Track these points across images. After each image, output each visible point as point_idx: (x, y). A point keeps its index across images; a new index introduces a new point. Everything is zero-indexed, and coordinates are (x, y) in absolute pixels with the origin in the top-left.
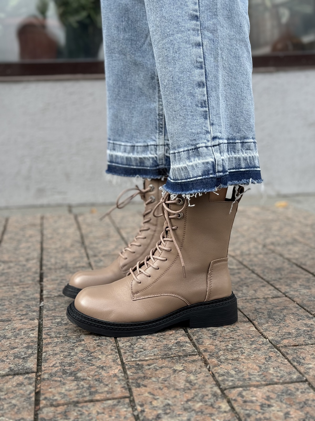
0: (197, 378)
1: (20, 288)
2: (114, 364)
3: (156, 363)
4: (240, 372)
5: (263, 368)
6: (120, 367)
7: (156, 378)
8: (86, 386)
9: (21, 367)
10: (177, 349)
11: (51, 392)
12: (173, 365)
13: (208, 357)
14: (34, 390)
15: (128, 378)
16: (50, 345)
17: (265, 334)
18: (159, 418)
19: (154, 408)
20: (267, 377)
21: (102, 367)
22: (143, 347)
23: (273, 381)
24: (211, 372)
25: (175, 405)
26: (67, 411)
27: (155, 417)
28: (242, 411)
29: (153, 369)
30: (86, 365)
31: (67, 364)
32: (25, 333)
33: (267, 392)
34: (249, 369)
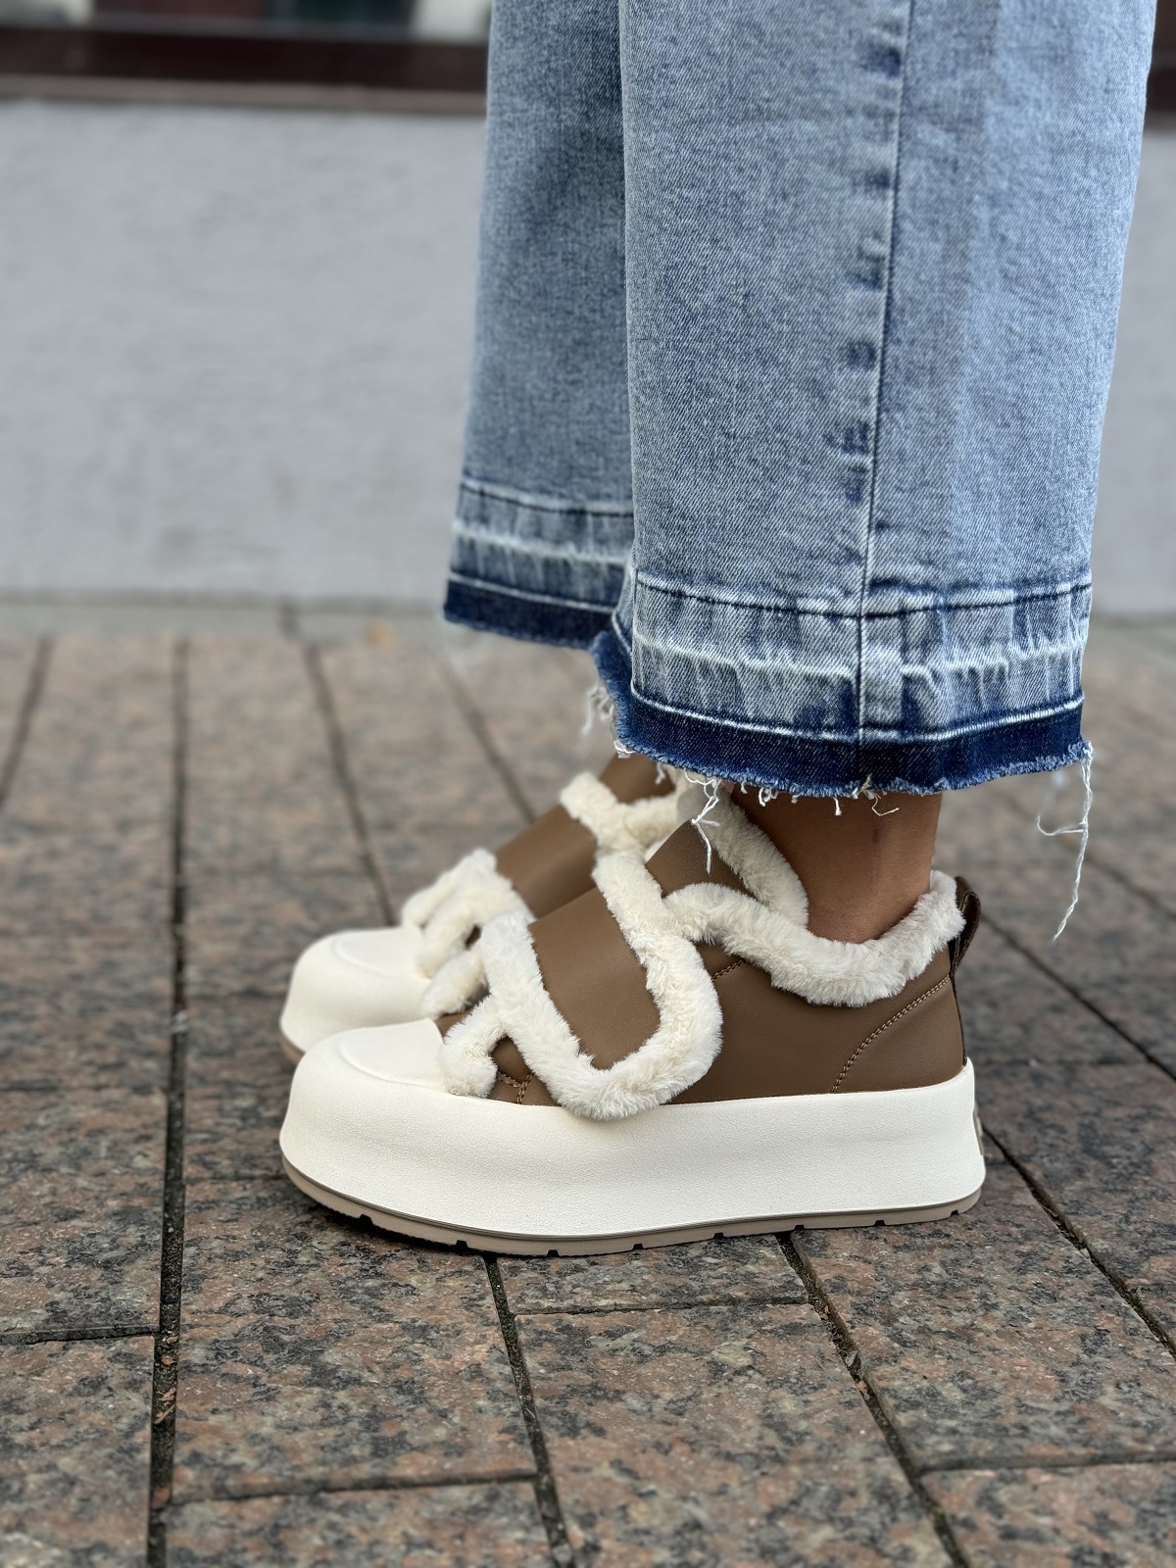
0: (808, 1410)
1: (95, 945)
2: (471, 1320)
3: (639, 1327)
4: (983, 1394)
5: (1072, 1384)
6: (495, 1336)
7: (641, 1395)
8: (360, 1411)
9: (95, 1306)
10: (724, 1270)
11: (216, 1431)
12: (707, 1342)
13: (849, 1316)
14: (147, 1414)
15: (527, 1390)
16: (213, 1214)
17: (1075, 1222)
19: (638, 1536)
20: (1094, 1427)
21: (424, 1329)
23: (1120, 1446)
24: (862, 1385)
25: (723, 1529)
26: (283, 1522)
29: (627, 1356)
30: (358, 1313)
31: (280, 1303)
32: (116, 1151)
33: (1098, 1496)
34: (1019, 1384)
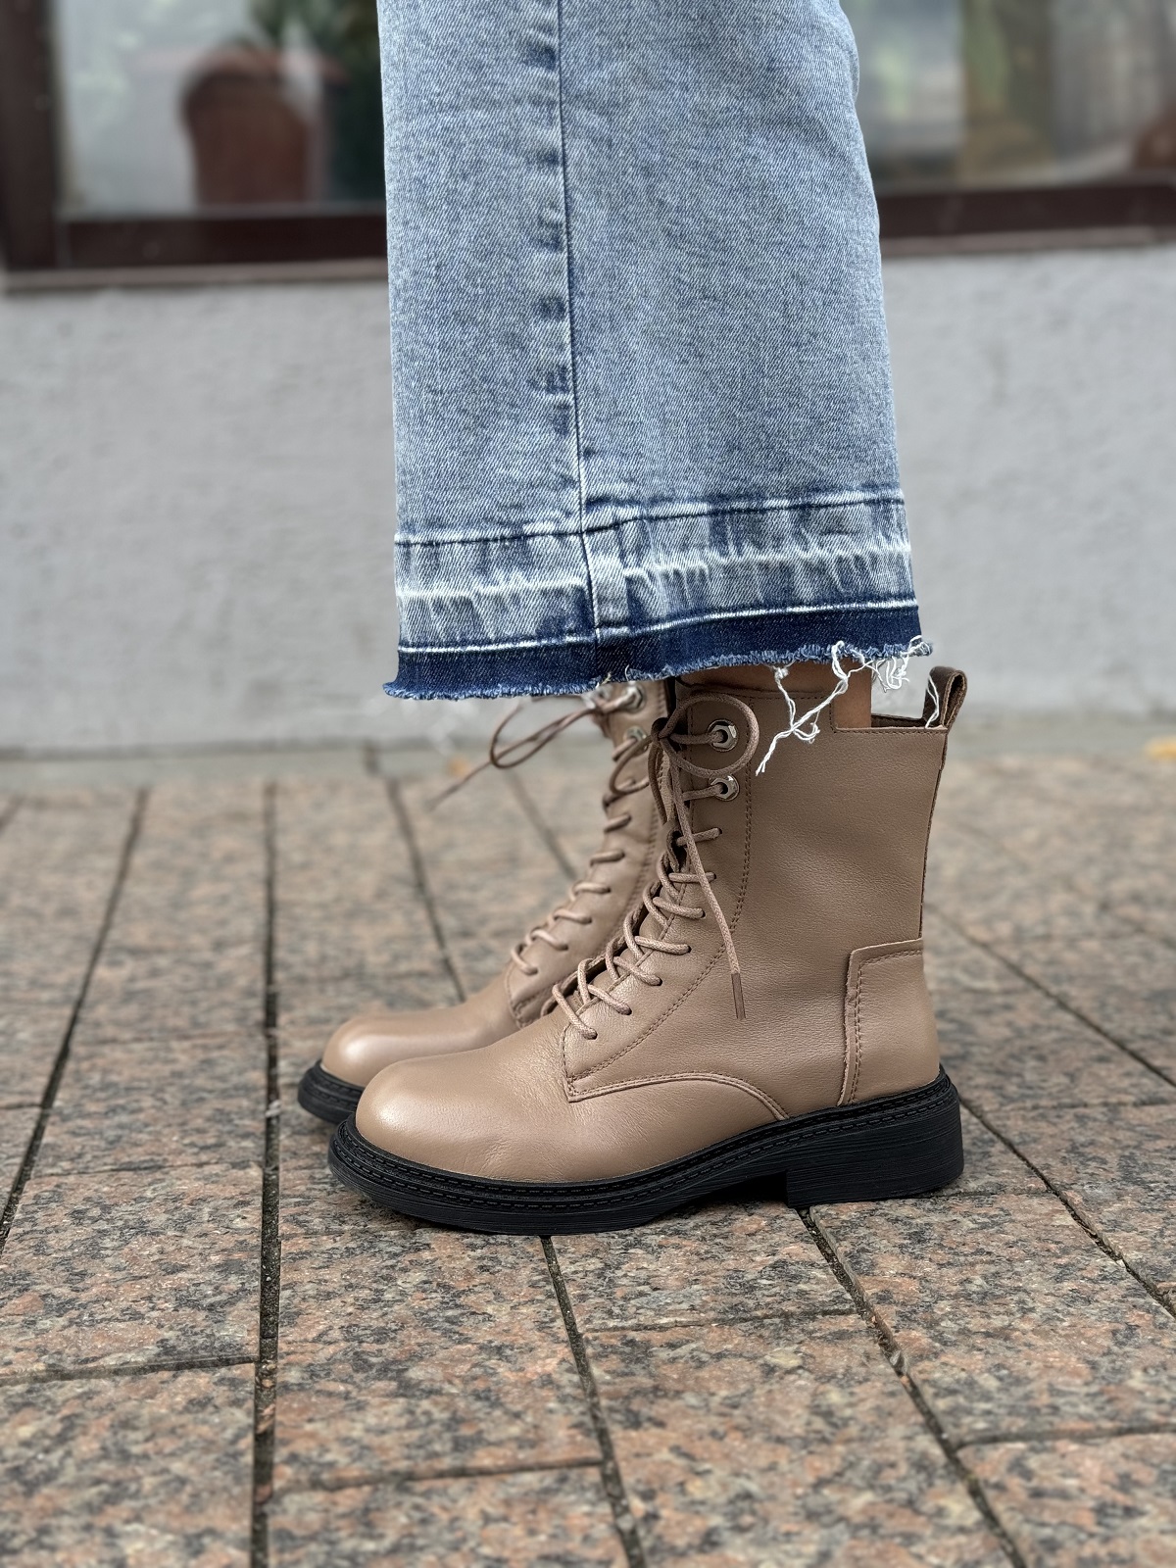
0: (854, 1400)
1: (195, 1047)
2: (542, 1339)
3: (697, 1339)
4: (1018, 1382)
5: (1103, 1371)
6: (564, 1351)
7: (698, 1393)
8: (441, 1415)
9: (201, 1341)
10: (777, 1289)
11: (312, 1435)
12: (761, 1349)
13: (894, 1323)
14: (249, 1426)
15: (594, 1393)
16: (305, 1264)
17: (1111, 1239)
18: (714, 1544)
19: (694, 1506)
20: (1120, 1405)
21: (499, 1349)
22: (649, 1277)
23: (1145, 1420)
25: (772, 1498)
26: (373, 1506)
27: (697, 1541)
28: (1027, 1529)
29: (686, 1362)
30: (439, 1337)
31: (368, 1332)
32: (215, 1216)
33: (1122, 1461)
34: (1052, 1372)
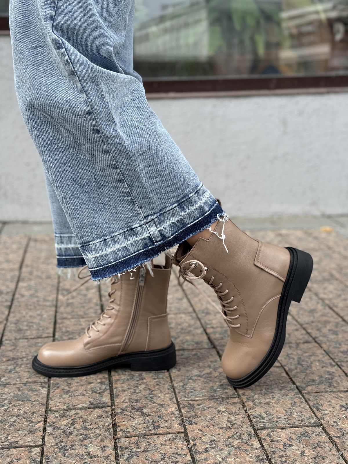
0: (236, 419)
2: (171, 403)
3: (204, 404)
4: (270, 415)
5: (288, 413)
6: (176, 406)
7: (204, 417)
8: (151, 421)
9: (98, 401)
10: (221, 392)
11: (124, 425)
12: (217, 406)
13: (245, 400)
14: (111, 422)
15: (182, 416)
16: (118, 382)
17: (294, 379)
18: (207, 451)
19: (204, 443)
20: (291, 421)
21: (162, 405)
22: (193, 388)
23: (296, 424)
25: (219, 441)
26: (138, 441)
27: (204, 450)
28: (269, 449)
29: (202, 409)
30: (149, 402)
31: (134, 400)
33: (290, 434)
34: (278, 413)
